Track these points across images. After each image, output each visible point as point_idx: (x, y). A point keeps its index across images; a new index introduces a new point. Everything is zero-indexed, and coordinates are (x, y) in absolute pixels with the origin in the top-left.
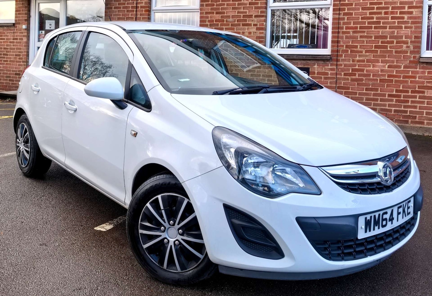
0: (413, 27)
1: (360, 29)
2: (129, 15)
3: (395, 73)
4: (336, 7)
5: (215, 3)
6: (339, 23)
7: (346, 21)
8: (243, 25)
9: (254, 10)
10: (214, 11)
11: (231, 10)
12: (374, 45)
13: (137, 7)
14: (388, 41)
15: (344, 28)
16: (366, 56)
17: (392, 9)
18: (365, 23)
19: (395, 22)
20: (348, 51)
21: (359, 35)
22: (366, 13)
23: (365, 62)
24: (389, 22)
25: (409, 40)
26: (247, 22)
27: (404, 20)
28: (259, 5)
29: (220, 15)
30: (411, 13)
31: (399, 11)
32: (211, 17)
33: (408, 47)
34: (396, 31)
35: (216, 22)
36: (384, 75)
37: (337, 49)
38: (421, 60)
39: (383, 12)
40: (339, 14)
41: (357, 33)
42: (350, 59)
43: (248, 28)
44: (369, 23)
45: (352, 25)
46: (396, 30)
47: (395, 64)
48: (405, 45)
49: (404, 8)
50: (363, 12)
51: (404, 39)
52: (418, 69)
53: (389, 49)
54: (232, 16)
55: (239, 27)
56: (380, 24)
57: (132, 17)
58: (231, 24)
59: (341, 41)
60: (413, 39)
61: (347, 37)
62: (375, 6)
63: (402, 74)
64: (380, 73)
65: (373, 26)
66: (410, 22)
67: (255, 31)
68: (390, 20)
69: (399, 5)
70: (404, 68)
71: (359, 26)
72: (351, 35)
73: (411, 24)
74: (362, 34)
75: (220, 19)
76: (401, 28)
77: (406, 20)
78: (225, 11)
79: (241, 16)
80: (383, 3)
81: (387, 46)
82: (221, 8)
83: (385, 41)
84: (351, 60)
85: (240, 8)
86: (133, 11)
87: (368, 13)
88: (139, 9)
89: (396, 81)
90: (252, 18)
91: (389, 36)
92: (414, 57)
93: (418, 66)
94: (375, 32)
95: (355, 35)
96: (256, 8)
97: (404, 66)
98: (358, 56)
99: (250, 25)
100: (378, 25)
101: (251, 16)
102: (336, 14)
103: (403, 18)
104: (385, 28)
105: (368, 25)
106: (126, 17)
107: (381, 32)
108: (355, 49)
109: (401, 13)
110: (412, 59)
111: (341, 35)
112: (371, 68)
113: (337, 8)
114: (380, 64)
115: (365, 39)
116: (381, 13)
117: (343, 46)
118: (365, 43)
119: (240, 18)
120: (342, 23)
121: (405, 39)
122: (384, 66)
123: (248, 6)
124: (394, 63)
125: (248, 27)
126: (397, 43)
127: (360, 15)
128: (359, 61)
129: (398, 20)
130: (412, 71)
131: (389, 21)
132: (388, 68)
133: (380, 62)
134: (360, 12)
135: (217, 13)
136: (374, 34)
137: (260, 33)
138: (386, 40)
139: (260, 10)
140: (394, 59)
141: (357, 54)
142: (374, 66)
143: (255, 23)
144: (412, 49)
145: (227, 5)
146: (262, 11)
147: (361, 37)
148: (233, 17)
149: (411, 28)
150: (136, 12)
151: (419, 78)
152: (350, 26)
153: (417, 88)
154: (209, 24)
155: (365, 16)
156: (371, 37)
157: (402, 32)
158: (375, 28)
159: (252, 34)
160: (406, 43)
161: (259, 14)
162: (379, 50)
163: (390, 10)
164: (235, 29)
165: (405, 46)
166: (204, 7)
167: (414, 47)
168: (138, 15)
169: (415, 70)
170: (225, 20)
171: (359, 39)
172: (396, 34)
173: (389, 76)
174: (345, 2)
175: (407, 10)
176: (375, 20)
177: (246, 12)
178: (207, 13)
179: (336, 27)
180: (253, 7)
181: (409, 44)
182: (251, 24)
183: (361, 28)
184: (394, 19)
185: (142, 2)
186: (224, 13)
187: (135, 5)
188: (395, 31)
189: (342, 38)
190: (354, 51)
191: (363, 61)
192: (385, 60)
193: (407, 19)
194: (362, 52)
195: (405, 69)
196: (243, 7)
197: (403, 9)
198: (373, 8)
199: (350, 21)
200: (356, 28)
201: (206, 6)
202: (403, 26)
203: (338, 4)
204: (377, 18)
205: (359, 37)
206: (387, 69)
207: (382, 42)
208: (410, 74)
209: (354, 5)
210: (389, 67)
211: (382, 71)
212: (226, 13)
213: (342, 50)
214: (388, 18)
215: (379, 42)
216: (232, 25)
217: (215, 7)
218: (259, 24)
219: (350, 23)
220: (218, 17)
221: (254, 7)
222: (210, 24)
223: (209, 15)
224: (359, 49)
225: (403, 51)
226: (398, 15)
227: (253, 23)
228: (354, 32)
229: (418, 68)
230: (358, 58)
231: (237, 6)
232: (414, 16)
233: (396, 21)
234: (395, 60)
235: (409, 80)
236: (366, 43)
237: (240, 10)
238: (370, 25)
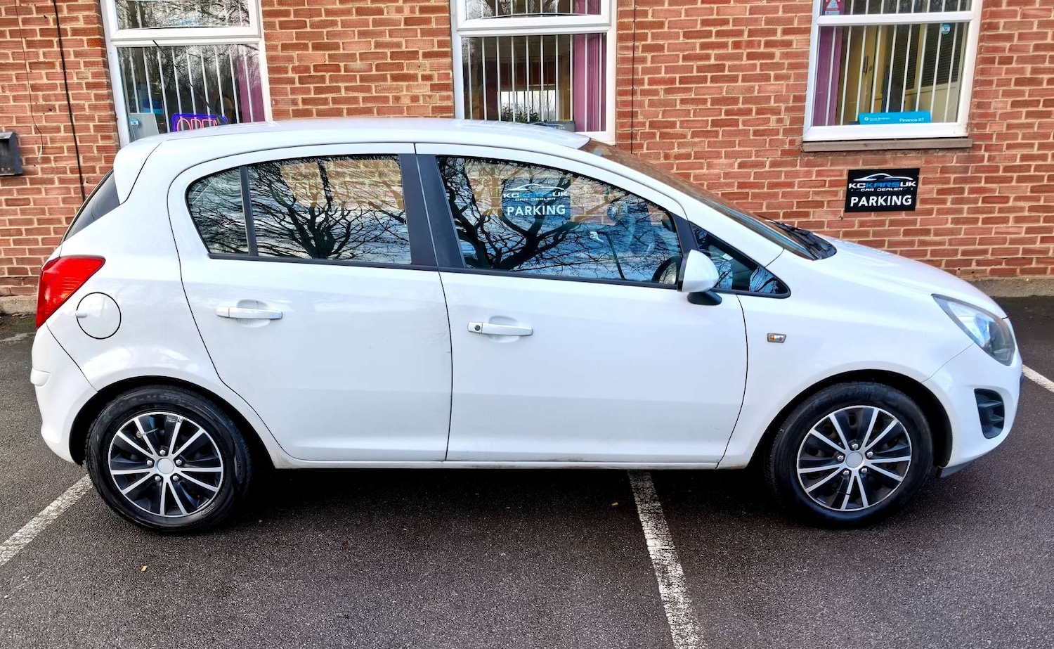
0: (792, 75)
1: (680, 83)
2: (37, 55)
3: (752, 180)
4: (625, 32)
5: (308, 20)
6: (633, 71)
7: (649, 64)
8: (395, 78)
9: (419, 38)
10: (306, 42)
11: (356, 39)
12: (710, 119)
13: (60, 33)
14: (740, 110)
15: (646, 81)
16: (694, 144)
17: (749, 36)
18: (690, 69)
19: (755, 65)
20: (654, 134)
21: (678, 97)
22: (694, 44)
23: (692, 158)
24: (741, 65)
25: (783, 106)
26: (403, 70)
27: (774, 61)
28: (433, 26)
29: (327, 53)
30: (788, 44)
31: (763, 40)
32: (300, 58)
33: (780, 121)
34: (756, 85)
35: (315, 71)
36: (730, 185)
37: (630, 132)
38: (807, 148)
39: (730, 43)
40: (634, 48)
41: (673, 93)
42: (659, 154)
43: (408, 87)
44: (700, 69)
45: (663, 75)
46: (758, 84)
47: (753, 158)
48: (775, 117)
49: (774, 32)
50: (687, 43)
51: (772, 103)
52: (798, 168)
53: (741, 127)
54: (361, 54)
55: (382, 83)
56: (723, 71)
57: (49, 63)
58: (361, 76)
59: (639, 112)
60: (791, 102)
61: (652, 104)
62: (712, 28)
63: (766, 179)
64: (722, 180)
65: (709, 75)
66: (786, 66)
67: (429, 93)
68: (745, 61)
69: (763, 26)
70: (770, 167)
71: (677, 76)
72: (662, 97)
73: (788, 69)
74: (684, 96)
75: (327, 63)
76: (767, 78)
77: (777, 60)
78: (341, 42)
79: (386, 53)
80: (731, 21)
81: (738, 119)
82: (328, 32)
83: (733, 110)
84: (662, 155)
85: (381, 34)
86: (50, 44)
87: (698, 46)
88: (69, 37)
89: (755, 196)
90: (418, 59)
91: (741, 99)
92: (792, 142)
93: (799, 161)
94: (712, 91)
95: (670, 97)
96: (424, 33)
97: (771, 162)
98: (676, 146)
99: (412, 78)
100: (719, 74)
101: (413, 54)
102: (627, 48)
103: (772, 56)
104: (735, 79)
105: (699, 74)
106: (30, 63)
107: (725, 89)
108: (669, 130)
109: (768, 44)
110: (787, 147)
111: (638, 98)
112: (705, 171)
113: (628, 34)
114: (723, 161)
115: (691, 107)
116: (724, 45)
117: (643, 124)
118: (692, 115)
119: (382, 58)
120: (640, 70)
121: (775, 103)
122: (731, 165)
123: (402, 26)
124: (751, 157)
125: (407, 83)
126: (757, 113)
127: (679, 51)
128: (678, 157)
129: (761, 61)
130: (786, 173)
131: (742, 62)
132: (738, 168)
133: (723, 156)
134: (679, 43)
135: (316, 47)
136: (711, 94)
137: (442, 98)
138: (735, 107)
139: (436, 39)
140: (750, 149)
141: (674, 141)
142: (709, 166)
143: (427, 72)
144: (788, 124)
145: (344, 24)
146: (442, 41)
147: (683, 101)
148: (363, 56)
149: (786, 77)
150: (60, 44)
151: (799, 187)
152: (657, 78)
153: (795, 208)
154: (296, 76)
155: (691, 52)
156: (704, 101)
157: (770, 88)
158: (714, 80)
159: (421, 102)
160: (776, 112)
161: (436, 49)
162: (720, 130)
163: (745, 37)
164: (374, 90)
165: (773, 118)
166: (276, 30)
167: (793, 121)
168: (70, 54)
169: (793, 169)
170: (342, 65)
171: (678, 107)
172: (756, 93)
173: (741, 186)
174: (647, 20)
175: (781, 37)
176: (712, 61)
177: (398, 45)
178: (285, 47)
179: (628, 80)
180: (416, 30)
181: (783, 113)
182: (417, 74)
183: (682, 80)
184: (753, 59)
185: (73, 17)
186: (336, 46)
187: (52, 26)
188: (753, 87)
189: (641, 104)
190: (669, 134)
191: (688, 156)
192: (733, 151)
193: (780, 59)
194: (684, 136)
195: (772, 169)
196: (390, 31)
197: (771, 36)
198: (709, 34)
199: (660, 65)
200: (672, 81)
201: (281, 28)
202: (772, 73)
203: (629, 22)
204: (718, 57)
205: (678, 102)
206: (736, 170)
207: (727, 113)
208: (783, 179)
209: (666, 25)
210: (741, 166)
211: (727, 175)
212: (341, 47)
213: (641, 133)
214: (739, 57)
215: (721, 112)
216: (363, 79)
217: (308, 29)
218: (436, 76)
219: (658, 70)
220: (323, 57)
221: (419, 31)
222: (299, 77)
223: (295, 54)
224: (678, 129)
225: (770, 129)
226: (762, 50)
227: (420, 73)
228: (667, 91)
229: (798, 164)
230: (676, 150)
231: (371, 28)
232: (794, 52)
233: (758, 62)
234: (753, 149)
235: (780, 191)
236: (694, 116)
237: (380, 40)
238: (702, 74)
